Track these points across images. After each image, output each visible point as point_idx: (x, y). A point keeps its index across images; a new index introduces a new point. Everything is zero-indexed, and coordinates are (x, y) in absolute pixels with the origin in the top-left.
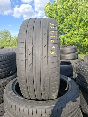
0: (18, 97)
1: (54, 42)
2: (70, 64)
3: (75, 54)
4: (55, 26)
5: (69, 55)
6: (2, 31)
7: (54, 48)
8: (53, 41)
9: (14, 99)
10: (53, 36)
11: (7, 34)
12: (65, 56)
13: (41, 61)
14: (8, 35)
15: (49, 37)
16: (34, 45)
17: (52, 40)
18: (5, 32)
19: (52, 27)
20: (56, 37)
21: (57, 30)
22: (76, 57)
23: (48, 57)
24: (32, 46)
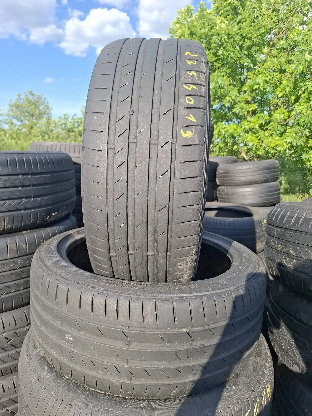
0: (76, 271)
1: (192, 103)
2: (250, 215)
3: (271, 187)
4: (199, 61)
5: (248, 190)
6: (23, 97)
7: (193, 119)
8: (190, 100)
9: (64, 274)
10: (192, 86)
11: (37, 111)
12: (233, 194)
13: (153, 155)
14: (41, 115)
15: (181, 89)
16: (134, 108)
17: (188, 97)
18: (30, 103)
19: (190, 63)
20: (200, 89)
21: (204, 71)
22: (273, 199)
23: (174, 146)
24: (129, 109)
